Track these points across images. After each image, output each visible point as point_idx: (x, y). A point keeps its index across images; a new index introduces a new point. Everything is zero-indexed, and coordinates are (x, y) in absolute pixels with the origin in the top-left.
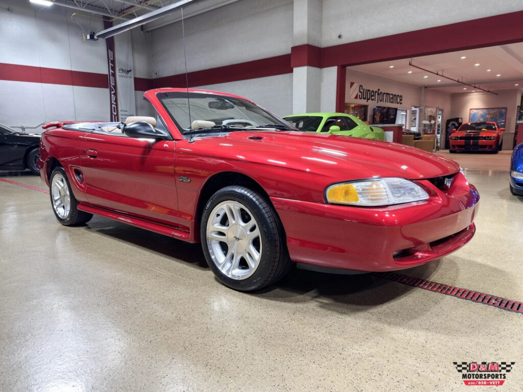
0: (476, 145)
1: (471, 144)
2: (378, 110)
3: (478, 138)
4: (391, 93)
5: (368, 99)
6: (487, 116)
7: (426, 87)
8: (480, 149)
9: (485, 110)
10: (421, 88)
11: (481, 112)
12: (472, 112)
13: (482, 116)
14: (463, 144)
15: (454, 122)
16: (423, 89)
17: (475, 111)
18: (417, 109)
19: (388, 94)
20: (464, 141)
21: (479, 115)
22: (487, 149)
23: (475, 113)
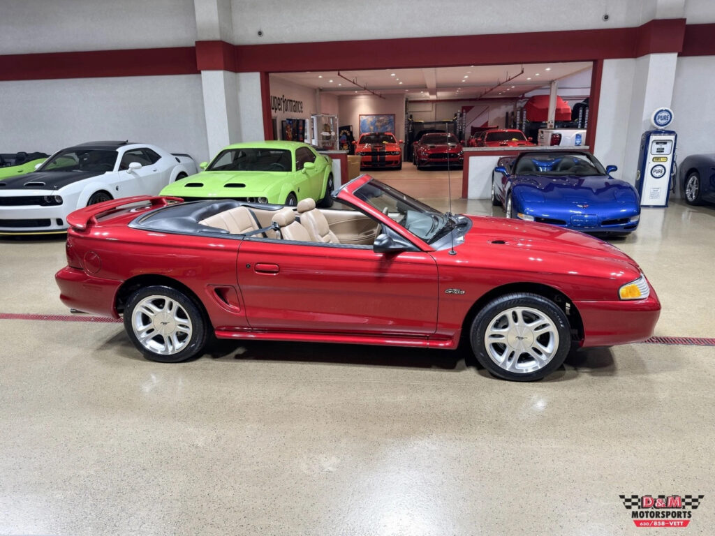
0: (383, 160)
1: (378, 159)
2: (289, 123)
3: (384, 153)
4: (293, 99)
5: (276, 109)
6: (377, 124)
7: (321, 90)
8: (387, 166)
9: (374, 117)
10: (315, 90)
11: (370, 119)
12: (361, 119)
13: (372, 124)
14: (370, 160)
15: (345, 131)
16: (318, 92)
17: (364, 118)
18: (314, 118)
19: (291, 101)
20: (370, 157)
21: (368, 123)
22: (393, 165)
23: (364, 120)
